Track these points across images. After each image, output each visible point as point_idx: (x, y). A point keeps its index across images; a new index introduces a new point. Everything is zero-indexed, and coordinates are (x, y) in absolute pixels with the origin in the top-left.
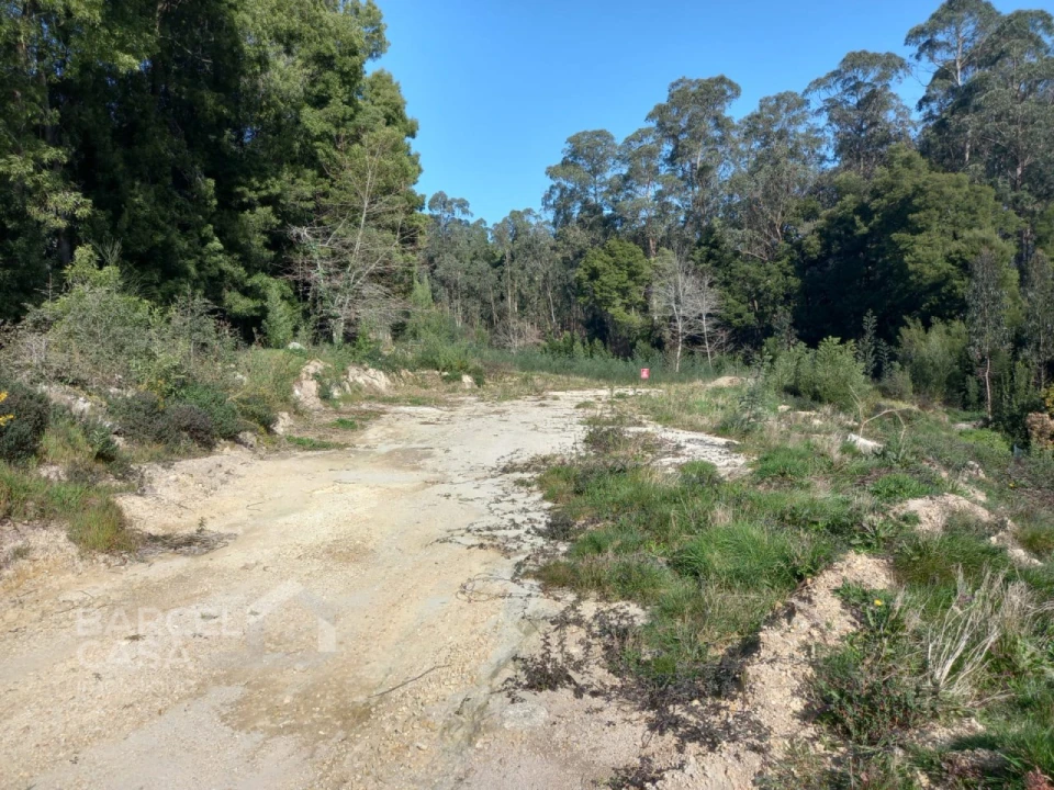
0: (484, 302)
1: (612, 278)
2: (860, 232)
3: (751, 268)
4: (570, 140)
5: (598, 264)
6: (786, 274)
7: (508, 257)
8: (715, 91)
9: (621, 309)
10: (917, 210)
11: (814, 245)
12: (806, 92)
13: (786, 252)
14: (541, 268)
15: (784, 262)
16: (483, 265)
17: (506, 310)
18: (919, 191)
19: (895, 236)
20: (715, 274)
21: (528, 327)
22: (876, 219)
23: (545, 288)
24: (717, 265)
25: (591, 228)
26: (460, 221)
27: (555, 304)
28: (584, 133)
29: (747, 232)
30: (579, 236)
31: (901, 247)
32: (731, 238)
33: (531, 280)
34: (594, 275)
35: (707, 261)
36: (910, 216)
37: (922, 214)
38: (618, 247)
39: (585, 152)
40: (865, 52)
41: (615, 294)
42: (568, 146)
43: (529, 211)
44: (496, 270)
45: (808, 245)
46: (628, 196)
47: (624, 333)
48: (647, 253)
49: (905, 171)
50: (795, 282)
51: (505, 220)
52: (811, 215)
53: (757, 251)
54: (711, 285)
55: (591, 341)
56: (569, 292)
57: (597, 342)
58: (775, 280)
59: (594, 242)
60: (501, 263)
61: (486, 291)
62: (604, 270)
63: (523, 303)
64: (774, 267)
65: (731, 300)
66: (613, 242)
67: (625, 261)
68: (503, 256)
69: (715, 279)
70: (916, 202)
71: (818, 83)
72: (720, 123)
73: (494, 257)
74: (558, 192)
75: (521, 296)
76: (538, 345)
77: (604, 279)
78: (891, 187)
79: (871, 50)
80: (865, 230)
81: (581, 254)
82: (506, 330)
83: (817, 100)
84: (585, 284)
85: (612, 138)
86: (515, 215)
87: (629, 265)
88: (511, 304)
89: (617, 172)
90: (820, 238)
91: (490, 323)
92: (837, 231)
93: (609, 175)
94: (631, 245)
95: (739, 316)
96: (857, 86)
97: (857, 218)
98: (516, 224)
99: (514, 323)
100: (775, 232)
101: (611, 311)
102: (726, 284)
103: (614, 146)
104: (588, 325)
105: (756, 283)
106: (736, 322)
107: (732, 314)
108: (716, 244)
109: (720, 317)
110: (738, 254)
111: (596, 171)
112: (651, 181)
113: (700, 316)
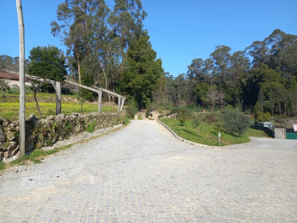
0: (173, 96)
1: (202, 91)
2: (254, 82)
3: (232, 89)
4: (192, 61)
5: (199, 88)
6: (240, 90)
7: (179, 85)
8: (226, 49)
9: (204, 98)
10: (263, 78)
11: (245, 84)
12: (245, 50)
13: (240, 85)
14: (186, 89)
15: (240, 87)
16: (173, 87)
17: (178, 98)
18: (264, 74)
19: (259, 83)
20: (224, 90)
21: (184, 102)
22: (257, 79)
23: (187, 93)
24: (225, 88)
25: (197, 80)
26: (167, 77)
27: (189, 97)
28: (196, 59)
29: (231, 81)
30: (195, 82)
31: (260, 85)
32: (227, 83)
33: (184, 92)
34: (198, 90)
35: (223, 87)
36: (262, 79)
37: (264, 79)
38: (203, 84)
39: (196, 63)
40: (258, 41)
41: (203, 95)
42: (192, 62)
43: (184, 74)
44: (176, 88)
45: (244, 84)
46: (206, 73)
47: (205, 103)
48: (210, 85)
49: (263, 69)
50: (242, 92)
51: (178, 77)
52: (245, 77)
53: (234, 85)
54: (223, 92)
55: (198, 105)
56: (194, 94)
57: (199, 105)
58: (237, 92)
59: (198, 83)
60: (177, 87)
61: (174, 93)
62: (200, 89)
63: (182, 96)
64: (237, 89)
65: (228, 96)
66: (202, 83)
67: (205, 87)
68: (178, 85)
69: (224, 91)
70: (263, 76)
71: (247, 48)
72: (227, 55)
73: (175, 85)
74: (190, 71)
75: (182, 95)
76: (186, 106)
77: (200, 91)
78: (260, 72)
79: (259, 41)
80: (255, 81)
81: (195, 86)
82: (178, 102)
83: (248, 51)
84: (196, 92)
85: (202, 60)
86: (180, 75)
87: (206, 88)
88: (179, 96)
89: (203, 67)
90: (247, 82)
91: (174, 101)
92: (249, 81)
93: (202, 68)
94: (206, 84)
95: (230, 99)
96: (257, 48)
97: (253, 79)
98: (180, 78)
99: (180, 101)
100: (238, 81)
101: (202, 98)
102: (227, 92)
103: (203, 61)
104: (197, 101)
105: (233, 92)
106: (229, 100)
107: (228, 99)
108: (225, 84)
109: (225, 99)
110: (229, 86)
111: (198, 67)
112: (211, 69)
113: (221, 99)
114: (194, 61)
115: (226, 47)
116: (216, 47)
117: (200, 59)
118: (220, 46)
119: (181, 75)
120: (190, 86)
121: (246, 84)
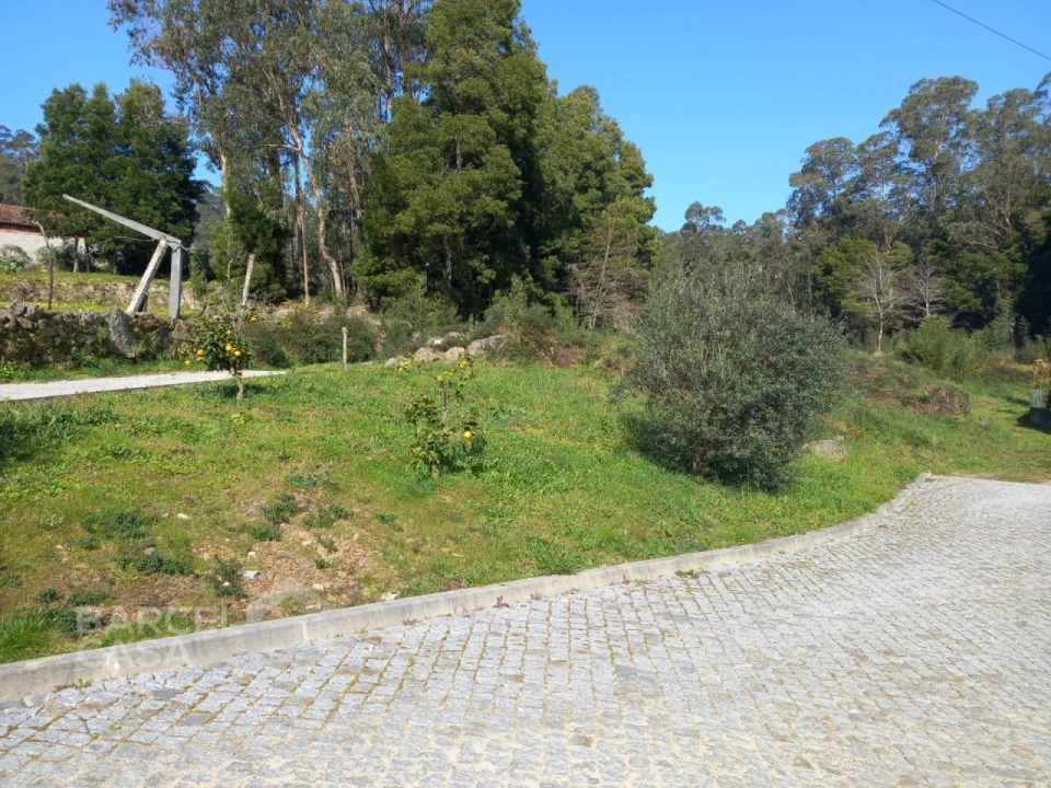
1: (845, 272)
3: (979, 256)
4: (809, 150)
5: (831, 261)
6: (1015, 261)
8: (954, 90)
9: (854, 301)
11: (1040, 231)
12: (1042, 84)
13: (1015, 241)
14: (781, 267)
15: (1012, 249)
20: (941, 263)
23: (785, 284)
24: (947, 256)
25: (829, 228)
27: (795, 299)
28: (822, 143)
29: (974, 225)
30: (817, 236)
32: (955, 231)
34: (828, 271)
35: (935, 253)
38: (851, 244)
39: (822, 160)
41: (849, 285)
42: (807, 156)
45: (1035, 233)
46: (864, 196)
47: (859, 320)
48: (882, 248)
50: (1021, 268)
51: (758, 222)
52: (1040, 203)
53: (985, 242)
58: (1000, 269)
59: (830, 240)
62: (837, 266)
64: (1001, 256)
65: (958, 288)
66: (846, 241)
67: (858, 256)
69: (941, 268)
72: (960, 117)
74: (800, 195)
77: (836, 274)
81: (817, 252)
84: (820, 279)
85: (850, 143)
86: (767, 217)
87: (862, 259)
89: (853, 174)
93: (846, 178)
94: (866, 242)
95: (965, 301)
98: (768, 225)
100: (1005, 222)
101: (845, 302)
102: (952, 273)
103: (851, 149)
105: (983, 270)
106: (962, 308)
107: (958, 302)
108: (944, 237)
109: (945, 304)
110: (965, 245)
111: (834, 175)
112: (885, 180)
113: (924, 305)
114: (813, 149)
115: (956, 81)
116: (914, 87)
117: (838, 141)
118: (931, 82)
119: (771, 214)
120: (798, 255)
121: (1044, 235)
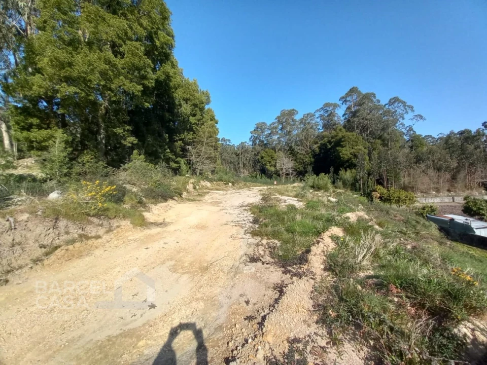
0: (234, 165)
1: (267, 158)
3: (302, 156)
4: (256, 125)
5: (263, 155)
6: (310, 158)
8: (292, 113)
9: (269, 166)
10: (343, 142)
11: (317, 150)
12: (315, 112)
13: (310, 152)
14: (249, 156)
15: (310, 155)
16: (234, 156)
17: (240, 167)
18: (343, 137)
19: (337, 148)
20: (293, 158)
21: (246, 171)
22: (333, 144)
23: (250, 161)
24: (293, 156)
25: (261, 146)
26: (228, 145)
27: (252, 165)
28: (259, 123)
29: (300, 147)
30: (258, 148)
31: (339, 151)
32: (297, 149)
33: (246, 159)
34: (262, 158)
35: (291, 155)
36: (341, 143)
37: (344, 143)
39: (260, 128)
40: (329, 103)
41: (268, 163)
43: (246, 142)
44: (237, 157)
46: (271, 138)
47: (270, 172)
48: (275, 152)
49: (340, 132)
50: (313, 160)
51: (240, 144)
52: (316, 143)
53: (303, 152)
54: (292, 160)
56: (256, 162)
57: (263, 175)
58: (308, 159)
59: (262, 150)
60: (239, 155)
61: (235, 162)
62: (265, 156)
63: (244, 165)
64: (307, 156)
65: (297, 164)
66: (267, 150)
67: (270, 154)
68: (239, 153)
70: (343, 140)
71: (317, 111)
72: (293, 120)
73: (237, 153)
74: (253, 137)
75: (244, 163)
76: (248, 175)
77: (265, 159)
78: (336, 136)
79: (331, 102)
80: (330, 147)
81: (259, 153)
82: (240, 172)
83: (317, 115)
84: (260, 160)
85: (266, 124)
86: (242, 143)
88: (241, 165)
89: (268, 132)
90: (319, 149)
91: (236, 170)
92: (323, 147)
93: (266, 133)
94: (272, 151)
95: (299, 168)
96: (327, 111)
97: (328, 144)
98: (242, 145)
99: (242, 170)
100: (307, 147)
101: (267, 167)
102: (296, 160)
103: (267, 126)
104: (261, 170)
105: (303, 160)
110: (298, 153)
111: (262, 132)
112: (276, 135)
117: (263, 123)
120: (253, 153)
